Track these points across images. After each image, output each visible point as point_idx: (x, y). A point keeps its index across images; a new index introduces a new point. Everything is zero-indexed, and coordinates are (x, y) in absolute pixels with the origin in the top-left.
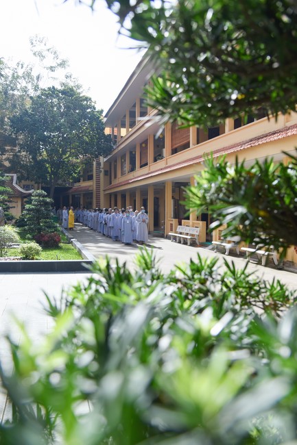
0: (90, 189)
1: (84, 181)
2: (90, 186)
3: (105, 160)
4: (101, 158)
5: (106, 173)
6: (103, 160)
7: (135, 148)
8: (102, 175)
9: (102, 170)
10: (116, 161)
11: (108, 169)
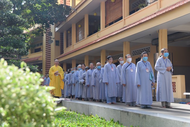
0: (40, 59)
1: (32, 53)
2: (40, 57)
3: (57, 29)
4: (52, 27)
5: (57, 43)
6: (54, 29)
7: (98, 10)
8: (53, 45)
9: (54, 40)
10: (70, 29)
11: (59, 39)
